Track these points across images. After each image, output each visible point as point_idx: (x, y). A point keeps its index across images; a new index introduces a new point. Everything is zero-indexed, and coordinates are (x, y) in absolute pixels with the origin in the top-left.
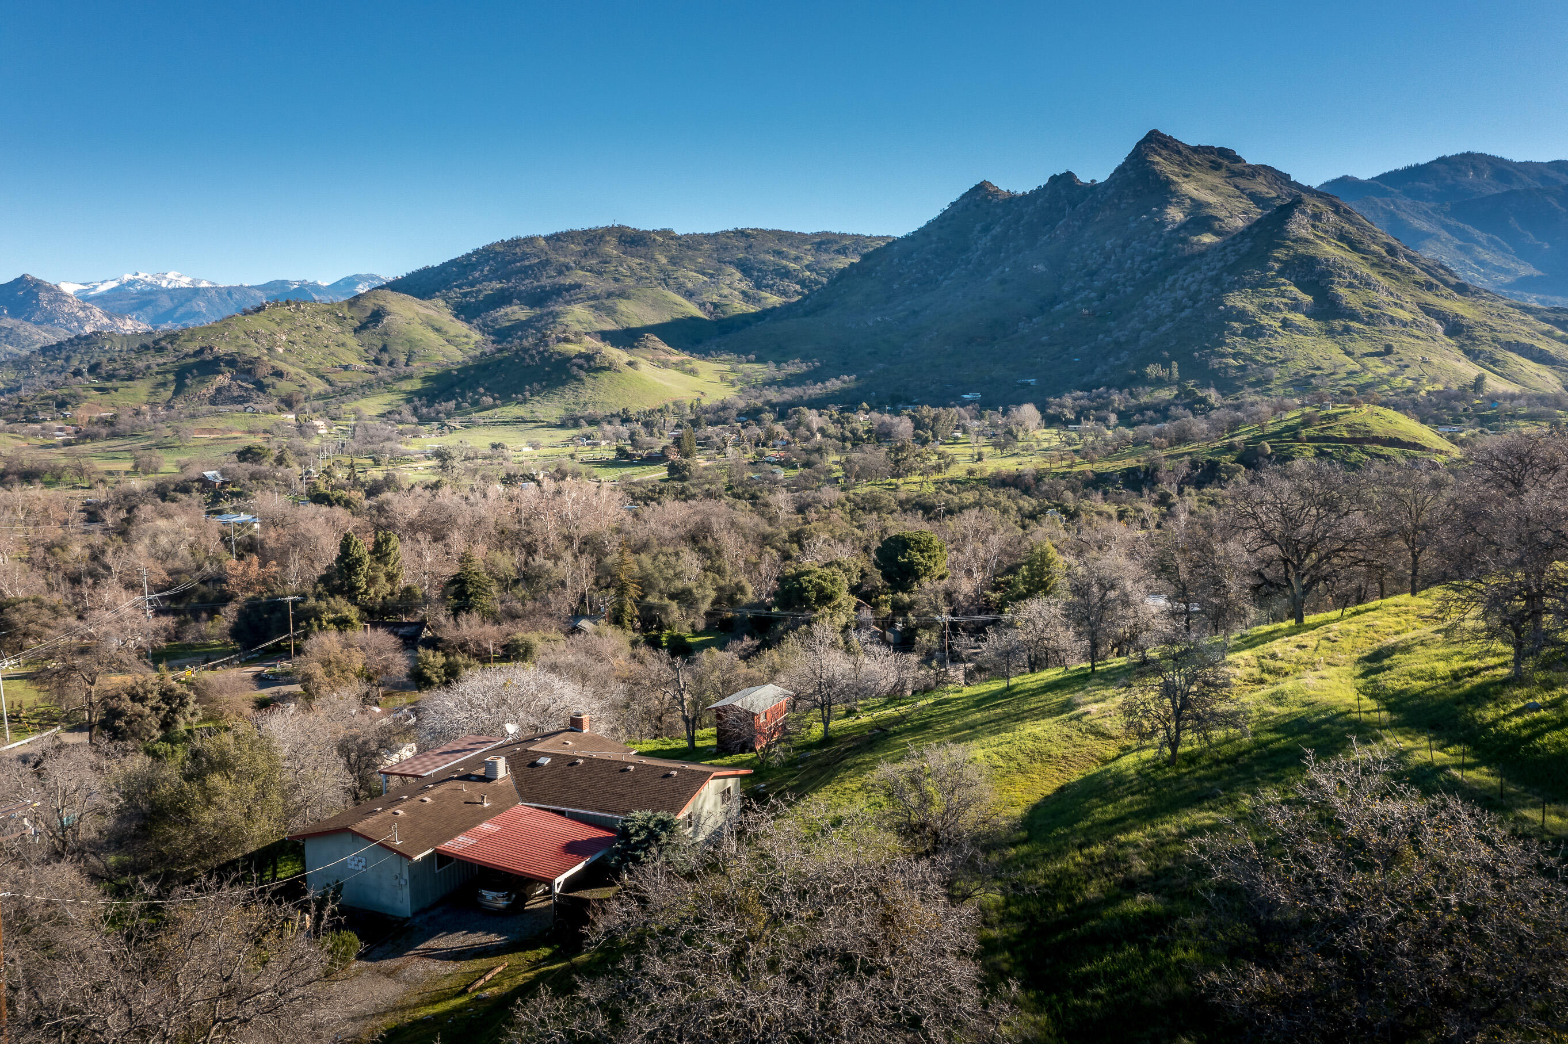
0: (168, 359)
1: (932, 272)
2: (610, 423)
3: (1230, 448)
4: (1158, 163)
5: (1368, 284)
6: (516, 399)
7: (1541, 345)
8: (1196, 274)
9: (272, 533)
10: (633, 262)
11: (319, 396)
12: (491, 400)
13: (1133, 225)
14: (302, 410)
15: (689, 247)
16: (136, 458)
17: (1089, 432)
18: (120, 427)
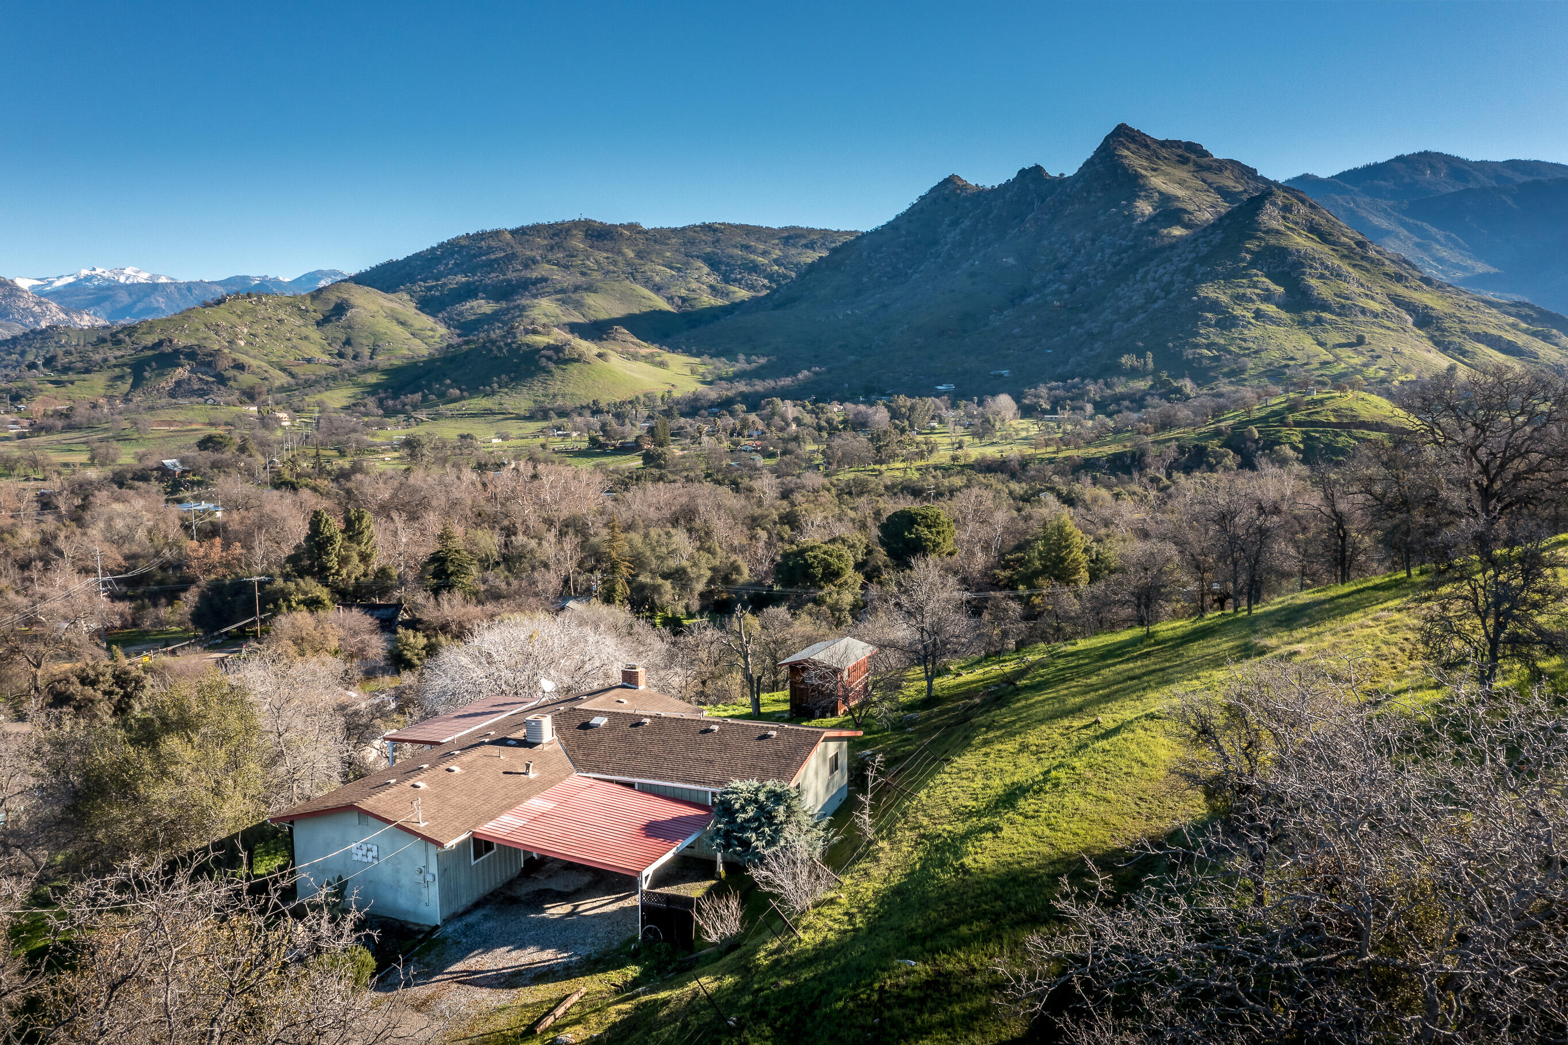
0: (125, 352)
1: (901, 265)
2: (580, 415)
3: (1217, 433)
4: (1126, 157)
5: (1339, 276)
6: (483, 391)
7: (1510, 337)
8: (1168, 266)
9: (236, 516)
10: (601, 256)
11: (282, 389)
12: (458, 391)
13: (1102, 218)
14: (265, 403)
15: (656, 242)
16: (92, 450)
17: (1066, 422)
18: (76, 419)
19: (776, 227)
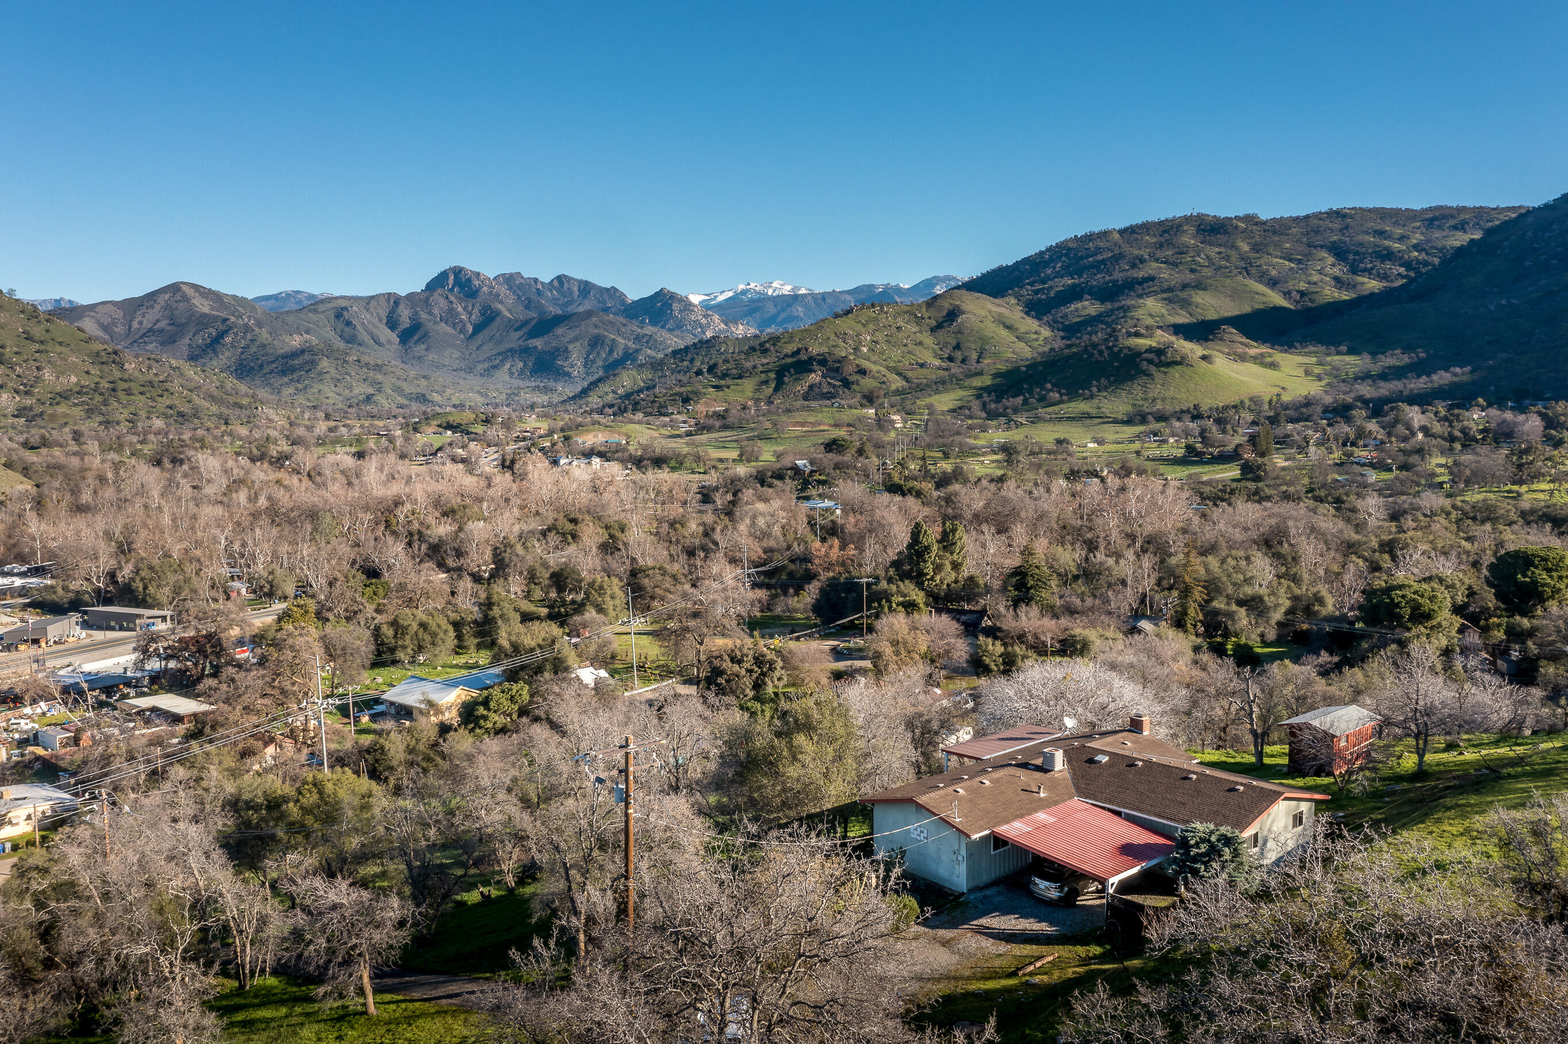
0: (770, 359)
2: (1179, 419)
6: (1082, 395)
9: (852, 519)
10: (1213, 251)
11: (898, 392)
12: (1057, 395)
14: (882, 406)
15: (1274, 232)
16: (741, 448)
18: (730, 420)
19: (1418, 208)
